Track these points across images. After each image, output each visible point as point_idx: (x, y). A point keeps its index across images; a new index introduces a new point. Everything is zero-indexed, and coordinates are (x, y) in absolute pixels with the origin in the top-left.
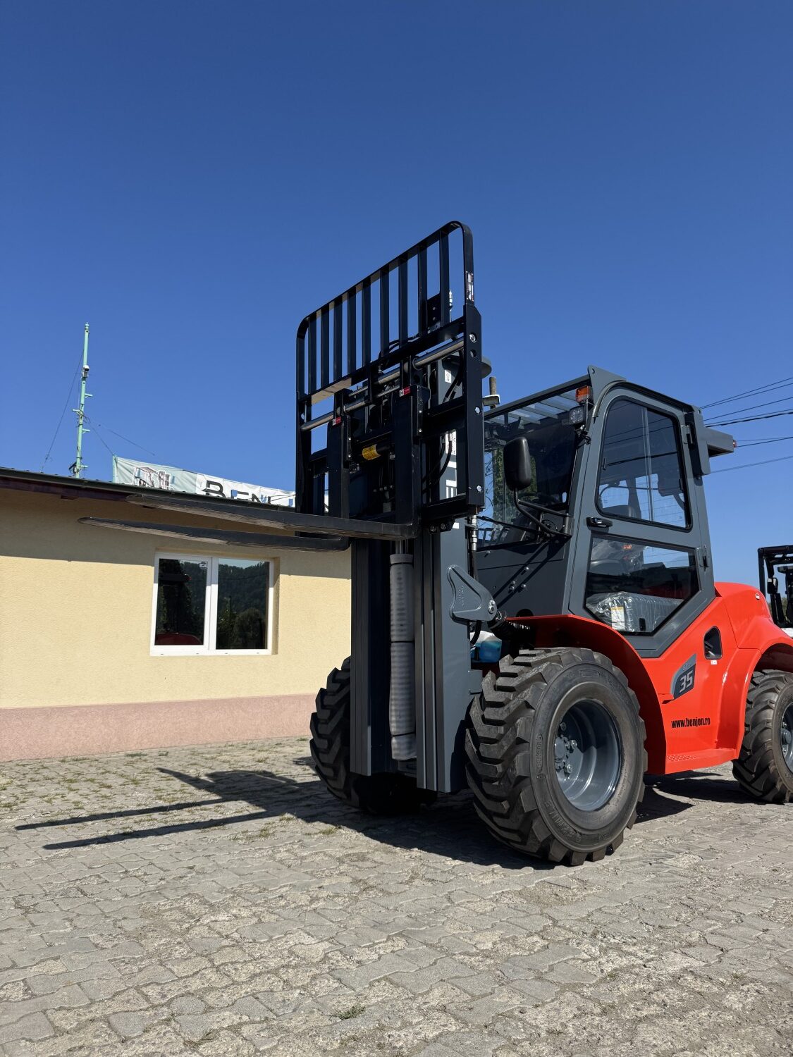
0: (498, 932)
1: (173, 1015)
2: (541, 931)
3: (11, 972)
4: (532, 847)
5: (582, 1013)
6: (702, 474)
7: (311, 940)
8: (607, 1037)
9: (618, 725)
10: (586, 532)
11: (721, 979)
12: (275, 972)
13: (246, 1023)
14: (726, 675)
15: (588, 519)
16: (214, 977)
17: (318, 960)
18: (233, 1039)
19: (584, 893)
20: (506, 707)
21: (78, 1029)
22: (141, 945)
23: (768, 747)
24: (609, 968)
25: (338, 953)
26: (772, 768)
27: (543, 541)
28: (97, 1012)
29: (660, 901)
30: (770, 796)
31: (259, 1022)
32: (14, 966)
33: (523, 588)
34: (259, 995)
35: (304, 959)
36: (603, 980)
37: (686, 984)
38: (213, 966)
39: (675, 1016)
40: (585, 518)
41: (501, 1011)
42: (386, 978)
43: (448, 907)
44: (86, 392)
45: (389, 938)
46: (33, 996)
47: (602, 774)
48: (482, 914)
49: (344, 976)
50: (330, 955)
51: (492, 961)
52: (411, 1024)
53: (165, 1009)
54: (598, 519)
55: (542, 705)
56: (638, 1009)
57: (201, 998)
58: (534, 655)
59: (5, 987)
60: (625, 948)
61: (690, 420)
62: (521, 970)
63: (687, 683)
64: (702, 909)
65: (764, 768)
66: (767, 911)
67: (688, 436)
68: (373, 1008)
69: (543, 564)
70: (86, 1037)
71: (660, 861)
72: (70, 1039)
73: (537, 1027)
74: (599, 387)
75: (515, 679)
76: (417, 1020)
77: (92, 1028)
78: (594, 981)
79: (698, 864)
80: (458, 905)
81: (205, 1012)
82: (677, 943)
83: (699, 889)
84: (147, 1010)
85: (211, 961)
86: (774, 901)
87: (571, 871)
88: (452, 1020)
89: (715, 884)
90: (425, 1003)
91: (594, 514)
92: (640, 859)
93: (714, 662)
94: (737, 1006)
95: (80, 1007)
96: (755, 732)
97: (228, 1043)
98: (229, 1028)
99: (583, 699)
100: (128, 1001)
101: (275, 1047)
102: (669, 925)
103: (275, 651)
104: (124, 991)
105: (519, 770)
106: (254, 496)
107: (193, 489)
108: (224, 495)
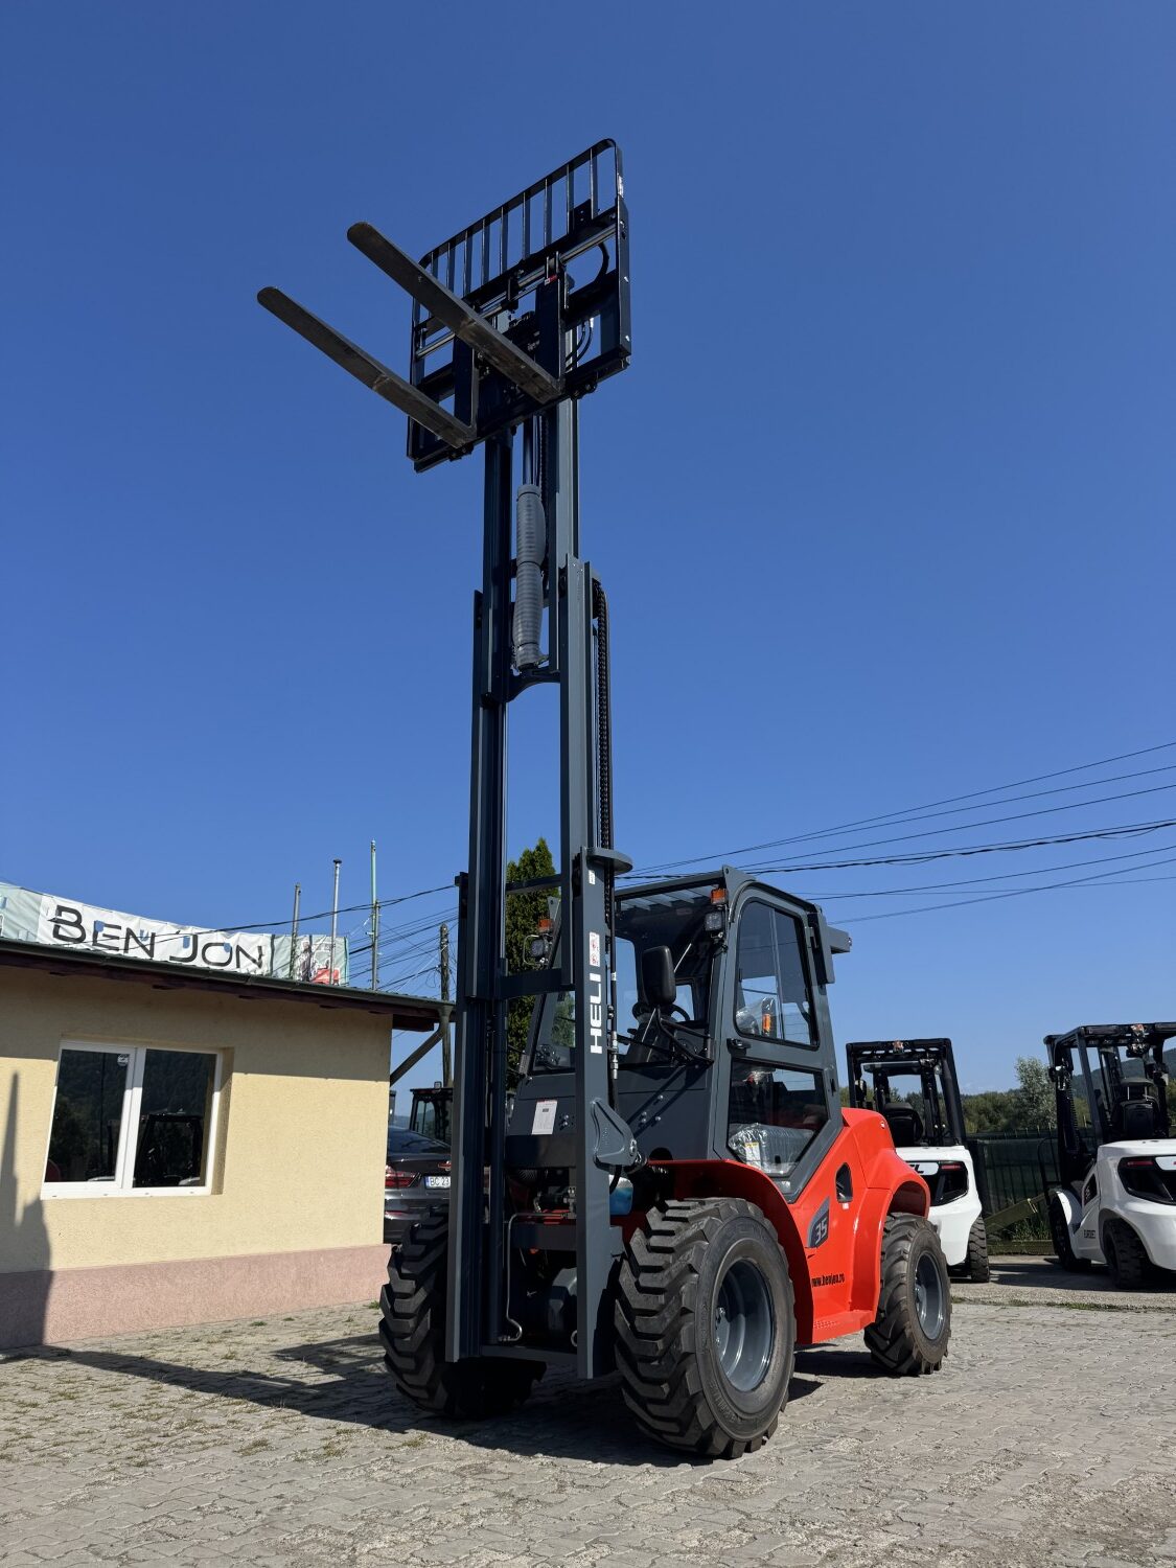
4: (691, 1438)
6: (827, 982)
9: (770, 1287)
10: (727, 1057)
11: (928, 1549)
14: (857, 1221)
15: (728, 1040)
19: (760, 1486)
20: (666, 1273)
23: (904, 1306)
26: (908, 1332)
27: (680, 1065)
29: (840, 1487)
30: (905, 1367)
33: (656, 1122)
40: (725, 1040)
43: (625, 1511)
47: (752, 1347)
51: (709, 1556)
54: (736, 1041)
55: (704, 1267)
58: (688, 1208)
60: (828, 1532)
61: (814, 920)
62: (744, 1560)
63: (822, 1232)
64: (884, 1491)
65: (899, 1333)
66: (946, 1486)
67: (812, 939)
69: (681, 1092)
71: (819, 1447)
74: (733, 886)
75: (673, 1238)
79: (860, 1447)
82: (874, 1523)
83: (872, 1472)
87: (733, 1464)
91: (733, 1035)
92: (797, 1447)
93: (846, 1206)
96: (890, 1289)
99: (740, 1258)
102: (859, 1508)
103: (218, 1188)
105: (685, 1347)
106: (130, 933)
107: (35, 919)
108: (82, 929)
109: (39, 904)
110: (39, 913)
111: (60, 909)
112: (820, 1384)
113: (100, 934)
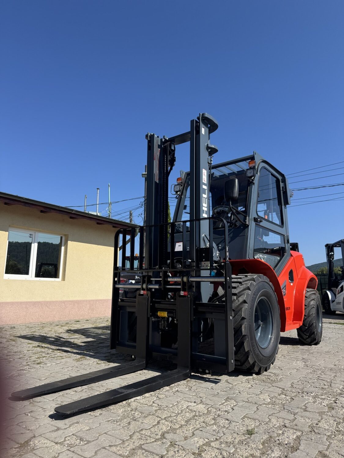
0: (266, 395)
2: (282, 393)
7: (193, 404)
9: (272, 308)
12: (194, 419)
13: (209, 442)
15: (255, 218)
16: (169, 423)
17: (206, 412)
25: (212, 408)
29: (311, 379)
31: (215, 441)
34: (200, 429)
35: (200, 412)
36: (329, 409)
38: (162, 419)
42: (245, 417)
45: (226, 400)
48: (250, 388)
49: (227, 418)
50: (209, 410)
51: (278, 406)
54: (258, 218)
57: (175, 433)
58: (241, 278)
62: (294, 408)
63: (284, 292)
67: (283, 187)
81: (186, 439)
93: (292, 284)
98: (205, 445)
99: (262, 298)
100: (142, 439)
103: (64, 279)
104: (133, 434)
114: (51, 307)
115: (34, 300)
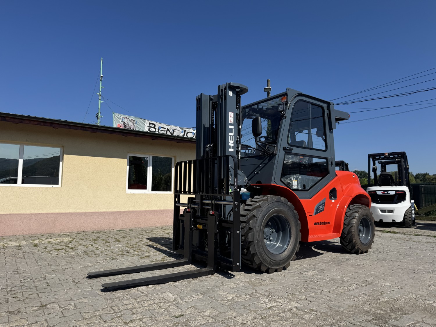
0: (235, 294)
1: (121, 315)
2: (251, 294)
3: (71, 301)
4: (255, 266)
5: (255, 318)
6: (332, 129)
7: (171, 295)
8: (260, 325)
9: (289, 224)
10: (282, 152)
11: (305, 310)
12: (157, 304)
13: (144, 318)
14: (338, 206)
15: (284, 148)
16: (137, 305)
17: (172, 300)
18: (139, 322)
19: (270, 283)
20: (247, 217)
21: (91, 318)
22: (114, 295)
23: (353, 233)
24: (269, 306)
25: (179, 299)
26: (354, 241)
27: (267, 156)
28: (97, 313)
29: (296, 286)
30: (353, 251)
31: (149, 318)
32: (71, 300)
33: (259, 173)
34: (150, 310)
35: (167, 300)
36: (266, 309)
37: (293, 311)
38: (137, 301)
39: (285, 320)
40: (283, 147)
41: (228, 317)
42: (193, 307)
43: (221, 285)
44: (102, 86)
45: (198, 295)
46: (77, 308)
48: (232, 288)
49: (180, 306)
50: (176, 299)
51: (230, 303)
52: (197, 320)
53: (119, 313)
54: (288, 147)
55: (259, 216)
56: (273, 318)
57: (131, 311)
58: (259, 198)
59: (68, 306)
60: (277, 300)
61: (329, 108)
62: (239, 305)
63: (321, 209)
64: (310, 289)
65: (351, 241)
66: (333, 290)
67: (328, 114)
68: (186, 315)
69: (266, 164)
70: (93, 320)
71: (302, 273)
72: (88, 321)
73: (238, 322)
74: (290, 96)
75: (251, 207)
76: (200, 319)
77: (95, 318)
78: (262, 310)
79: (315, 274)
80: (225, 285)
81: (132, 314)
82: (296, 299)
83: (312, 282)
84: (113, 313)
85: (136, 300)
86: (337, 287)
88: (211, 319)
89: (318, 281)
90: (204, 314)
91: (286, 145)
92: (295, 272)
93: (333, 201)
94: (307, 318)
95: (92, 312)
96: (348, 227)
97: (137, 323)
98: (139, 319)
99: (276, 214)
100: (107, 311)
101: (153, 325)
102: (295, 293)
104: (107, 308)
105: (250, 239)
106: (168, 129)
107: (144, 126)
108: (155, 129)
109: (145, 122)
110: (145, 125)
111: (150, 124)
112: (323, 254)
113: (160, 130)
114: (165, 215)
115: (150, 209)
